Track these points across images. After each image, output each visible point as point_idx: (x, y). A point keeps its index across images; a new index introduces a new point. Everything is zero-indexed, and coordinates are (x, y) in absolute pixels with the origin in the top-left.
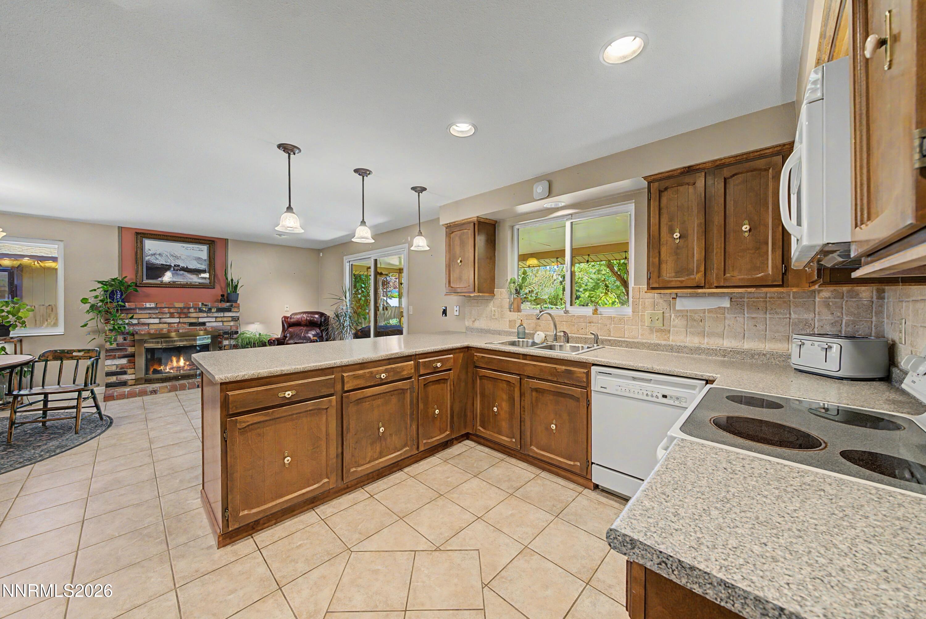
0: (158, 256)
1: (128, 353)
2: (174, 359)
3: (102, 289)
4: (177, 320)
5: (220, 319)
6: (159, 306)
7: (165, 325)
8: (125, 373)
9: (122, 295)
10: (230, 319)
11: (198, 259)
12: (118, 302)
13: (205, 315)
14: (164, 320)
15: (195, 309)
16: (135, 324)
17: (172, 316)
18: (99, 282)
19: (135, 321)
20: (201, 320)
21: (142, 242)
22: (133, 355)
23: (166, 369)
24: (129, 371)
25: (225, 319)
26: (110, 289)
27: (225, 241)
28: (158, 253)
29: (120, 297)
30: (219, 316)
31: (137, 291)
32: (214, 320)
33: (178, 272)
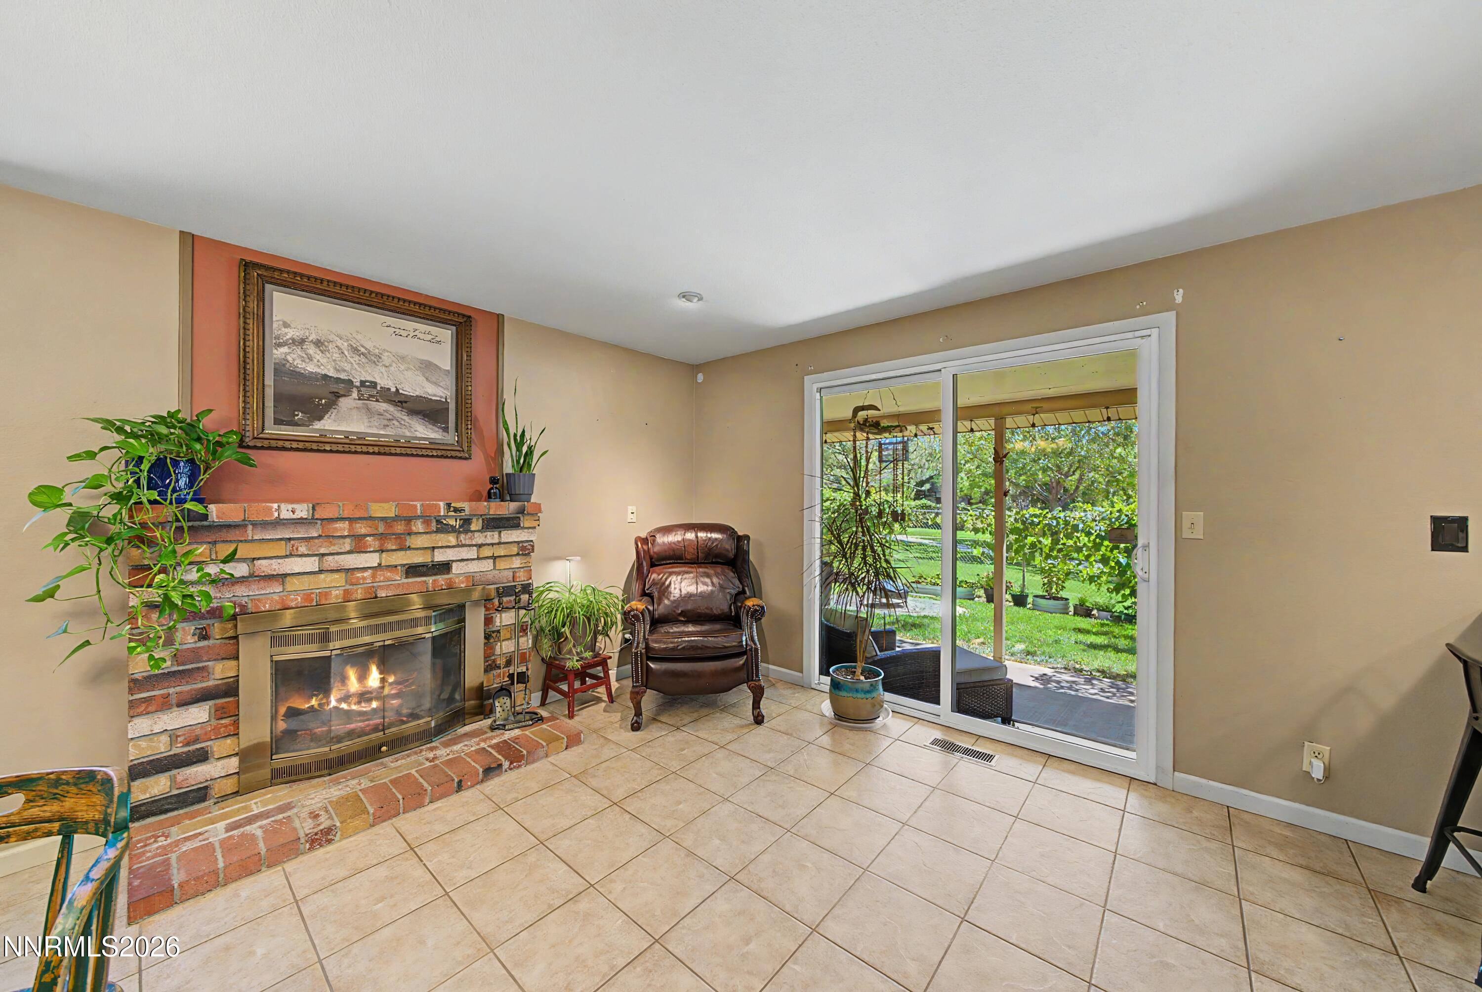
0: (312, 350)
1: (211, 683)
2: (352, 674)
3: (116, 453)
4: (373, 560)
5: (487, 552)
6: (323, 513)
7: (336, 576)
8: (202, 757)
9: (193, 478)
10: (515, 550)
11: (428, 368)
12: (180, 501)
13: (452, 539)
14: (331, 562)
15: (427, 521)
16: (242, 580)
17: (360, 549)
18: (108, 424)
19: (240, 570)
20: (440, 556)
21: (261, 298)
22: (231, 689)
23: (328, 703)
24: (218, 747)
25: (500, 551)
26: (151, 453)
27: (499, 319)
28: (313, 337)
29: (191, 485)
30: (489, 541)
31: (247, 462)
32: (473, 553)
33: (373, 404)
